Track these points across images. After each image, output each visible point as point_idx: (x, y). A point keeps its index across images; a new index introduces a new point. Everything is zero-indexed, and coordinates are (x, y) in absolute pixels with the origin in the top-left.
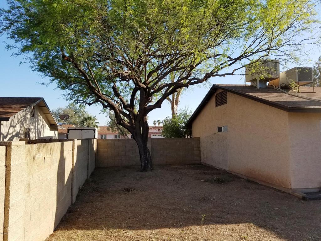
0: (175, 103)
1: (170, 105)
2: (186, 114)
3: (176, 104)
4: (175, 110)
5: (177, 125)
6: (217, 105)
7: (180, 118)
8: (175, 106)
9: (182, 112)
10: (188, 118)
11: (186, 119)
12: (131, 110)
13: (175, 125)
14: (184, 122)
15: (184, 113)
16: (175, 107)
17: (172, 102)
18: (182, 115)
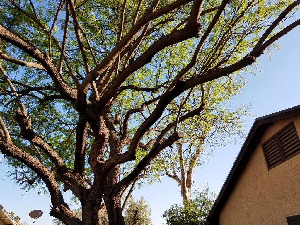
0: (187, 184)
1: (180, 188)
2: (206, 199)
3: (189, 186)
4: (187, 194)
5: (192, 220)
6: (270, 166)
7: (196, 207)
8: (187, 189)
9: (198, 196)
10: (210, 207)
11: (207, 208)
12: (75, 177)
13: (188, 219)
14: (204, 214)
15: (202, 198)
16: (187, 192)
17: (182, 182)
18: (200, 202)
